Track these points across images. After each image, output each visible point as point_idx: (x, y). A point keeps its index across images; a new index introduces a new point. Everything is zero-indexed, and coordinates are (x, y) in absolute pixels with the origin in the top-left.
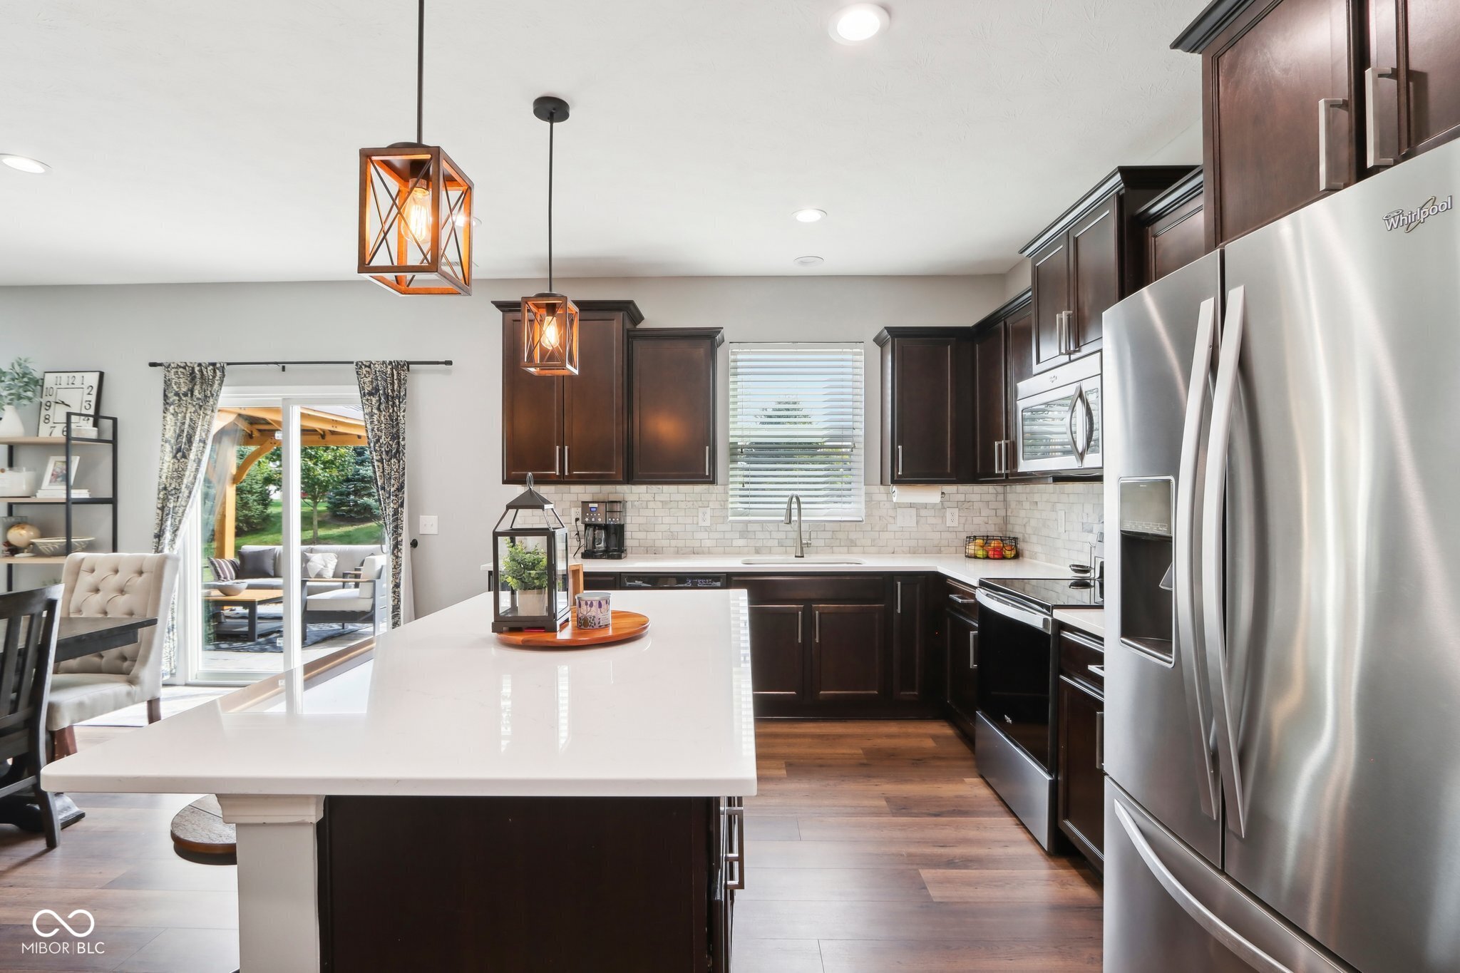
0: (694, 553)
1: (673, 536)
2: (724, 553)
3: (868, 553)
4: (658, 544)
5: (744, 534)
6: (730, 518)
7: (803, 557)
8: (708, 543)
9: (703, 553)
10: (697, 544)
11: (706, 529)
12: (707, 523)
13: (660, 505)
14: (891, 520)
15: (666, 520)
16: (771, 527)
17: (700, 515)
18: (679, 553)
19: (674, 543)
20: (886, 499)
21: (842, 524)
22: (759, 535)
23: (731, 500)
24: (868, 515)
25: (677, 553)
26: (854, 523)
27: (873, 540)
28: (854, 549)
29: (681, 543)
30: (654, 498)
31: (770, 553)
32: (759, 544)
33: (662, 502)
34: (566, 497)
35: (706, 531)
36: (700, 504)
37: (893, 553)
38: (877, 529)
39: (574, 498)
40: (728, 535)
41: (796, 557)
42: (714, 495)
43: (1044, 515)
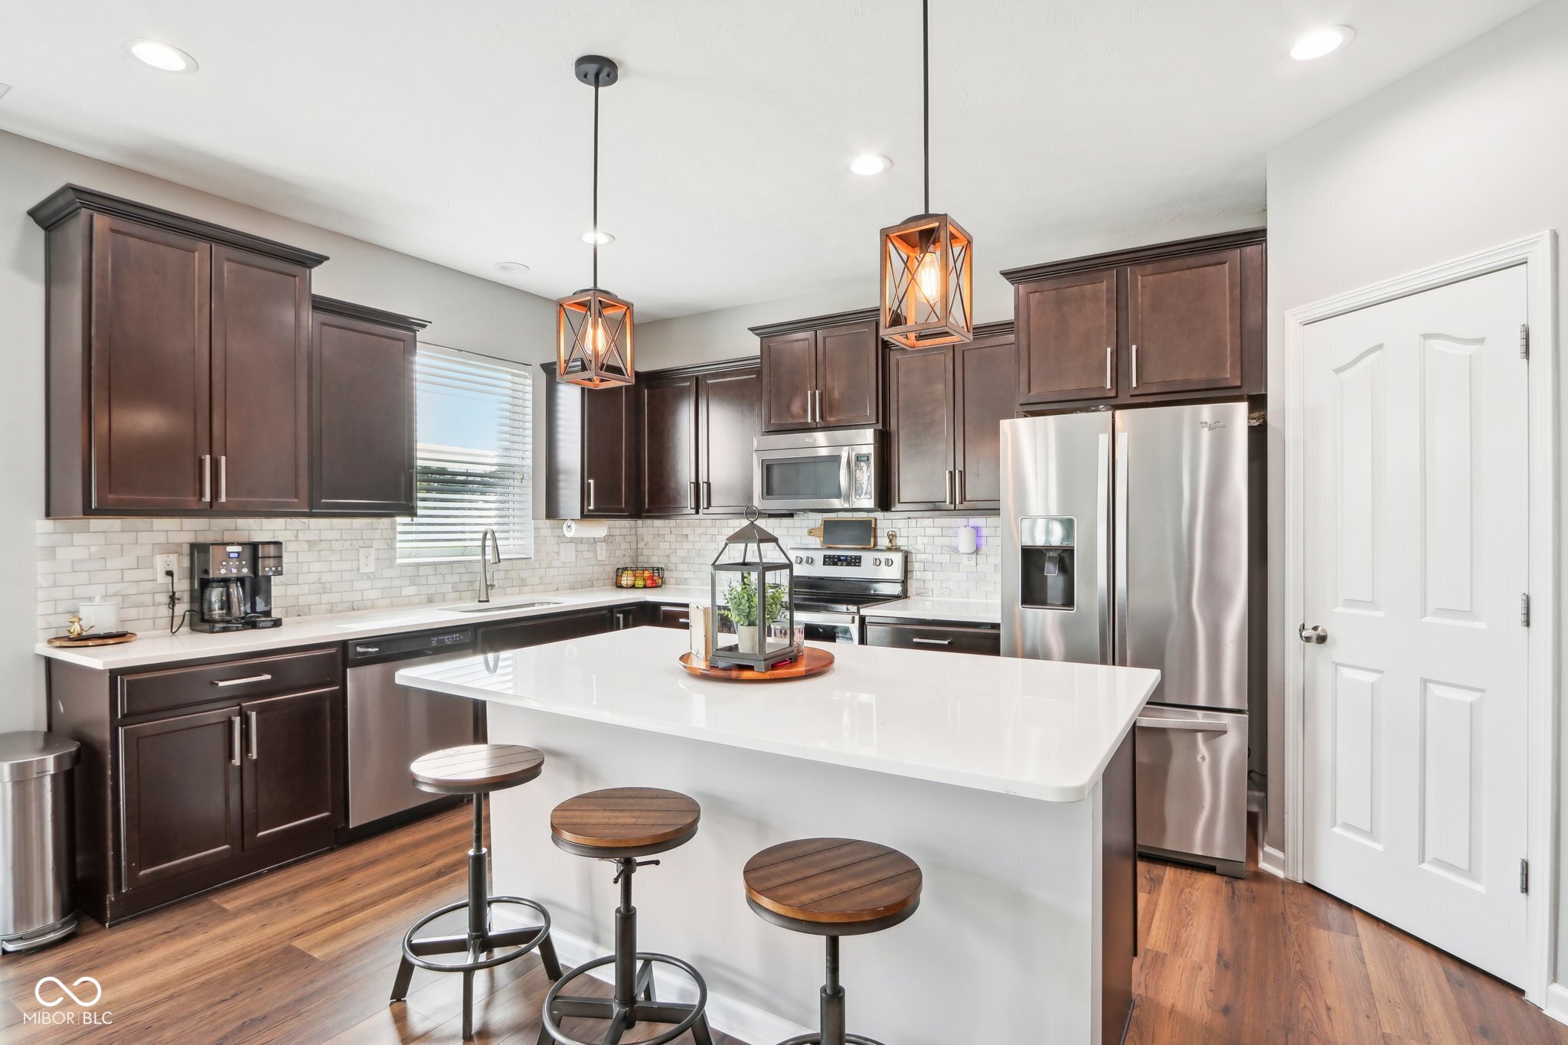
0: (353, 609)
1: (324, 589)
2: (392, 606)
3: (537, 592)
4: (303, 601)
5: (414, 580)
6: (399, 561)
7: (488, 601)
8: (372, 594)
9: (366, 608)
10: (357, 597)
11: (369, 576)
12: (371, 569)
13: (305, 546)
14: (555, 556)
15: (316, 567)
16: (445, 570)
17: (362, 559)
18: (334, 611)
19: (325, 598)
20: (551, 534)
21: (514, 562)
22: (433, 580)
23: (399, 537)
24: (537, 552)
25: (331, 611)
26: (524, 561)
27: (541, 578)
28: (526, 589)
29: (335, 598)
30: (297, 536)
31: (444, 600)
32: (432, 590)
33: (308, 541)
34: (143, 537)
35: (369, 578)
36: (361, 543)
37: (557, 590)
38: (544, 565)
39: (161, 538)
40: (396, 583)
41: (480, 601)
42: (379, 532)
43: (698, 546)
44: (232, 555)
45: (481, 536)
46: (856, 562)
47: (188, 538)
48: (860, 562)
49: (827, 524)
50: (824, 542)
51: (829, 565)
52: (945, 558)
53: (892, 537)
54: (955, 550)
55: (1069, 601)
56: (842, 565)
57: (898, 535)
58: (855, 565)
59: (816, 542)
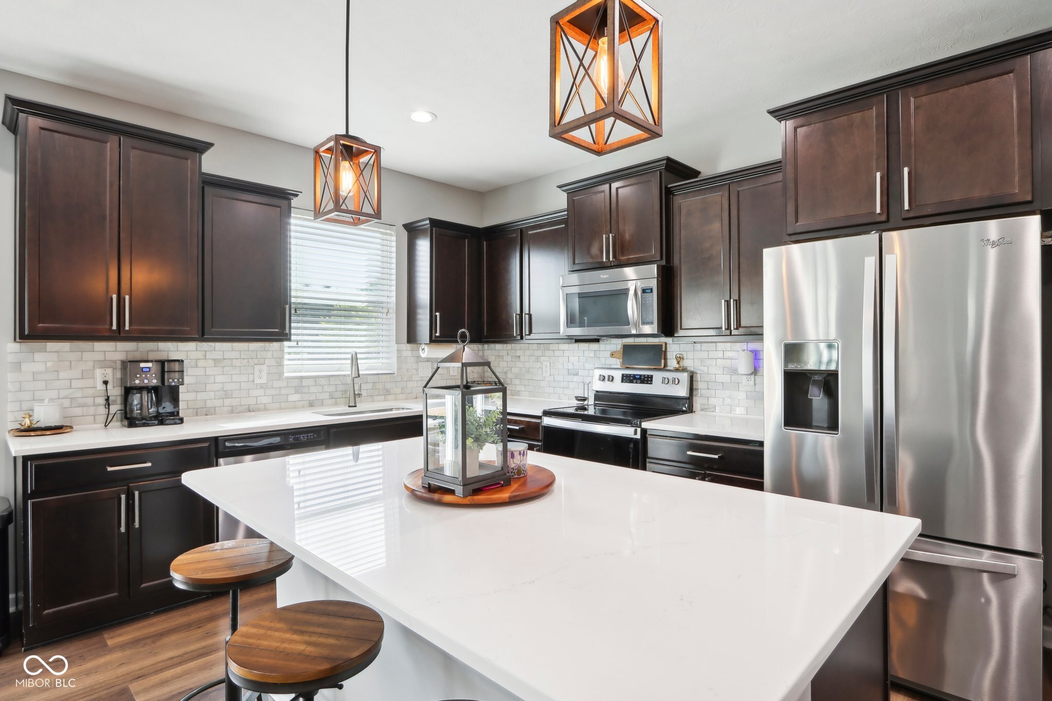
0: (250, 411)
1: (227, 395)
2: (281, 409)
3: (399, 400)
4: (210, 404)
5: (298, 389)
6: (286, 375)
7: (356, 406)
8: (265, 400)
9: (259, 410)
10: (252, 402)
11: (262, 386)
12: (264, 381)
13: (212, 363)
14: (415, 372)
15: (219, 379)
16: (323, 382)
17: (257, 373)
18: (235, 412)
19: (228, 402)
20: (411, 355)
21: (380, 376)
22: (313, 389)
23: (286, 356)
24: (399, 369)
25: (232, 412)
26: (389, 376)
27: (403, 389)
28: (389, 397)
29: (235, 402)
30: (205, 356)
31: (322, 405)
32: (312, 398)
33: (214, 360)
34: (87, 355)
35: (262, 387)
36: (256, 361)
37: (416, 398)
38: (405, 379)
39: (100, 357)
40: (284, 391)
41: (349, 406)
42: (270, 353)
43: (527, 365)
44: (144, 370)
45: (349, 356)
46: (647, 380)
47: (120, 356)
48: (651, 380)
49: (627, 349)
50: (623, 363)
51: (626, 382)
52: (726, 378)
53: (679, 359)
54: (734, 371)
55: (833, 425)
56: (636, 383)
57: (685, 357)
58: (648, 383)
59: (617, 362)
